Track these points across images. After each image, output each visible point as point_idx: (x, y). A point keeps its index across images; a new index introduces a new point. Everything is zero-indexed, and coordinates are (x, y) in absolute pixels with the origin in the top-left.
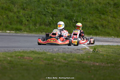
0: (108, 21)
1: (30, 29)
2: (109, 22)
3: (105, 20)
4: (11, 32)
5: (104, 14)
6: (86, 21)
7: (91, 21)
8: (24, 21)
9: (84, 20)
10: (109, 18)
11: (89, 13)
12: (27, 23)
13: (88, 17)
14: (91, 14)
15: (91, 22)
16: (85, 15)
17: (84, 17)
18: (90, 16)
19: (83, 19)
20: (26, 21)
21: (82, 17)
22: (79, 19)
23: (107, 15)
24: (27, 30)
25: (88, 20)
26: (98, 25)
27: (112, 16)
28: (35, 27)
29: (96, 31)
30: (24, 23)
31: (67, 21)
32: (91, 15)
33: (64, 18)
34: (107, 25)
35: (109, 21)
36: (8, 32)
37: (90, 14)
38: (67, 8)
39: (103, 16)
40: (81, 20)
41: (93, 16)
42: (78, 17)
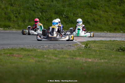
0: (100, 16)
1: (19, 26)
2: (100, 17)
3: (97, 14)
5: (95, 8)
6: (77, 15)
7: (82, 15)
8: (12, 17)
9: (75, 15)
10: (101, 12)
11: (80, 8)
12: (15, 19)
13: (79, 12)
14: (82, 8)
16: (75, 10)
17: (75, 12)
18: (81, 10)
19: (74, 14)
20: (15, 17)
21: (73, 12)
22: (69, 14)
23: (99, 10)
25: (79, 15)
26: (89, 20)
27: (104, 10)
28: (24, 23)
29: (88, 26)
30: (12, 19)
31: (57, 16)
32: (82, 10)
33: (54, 14)
34: (99, 20)
35: (101, 16)
38: (56, 3)
39: (94, 11)
40: (72, 15)
41: (84, 11)
42: (69, 12)
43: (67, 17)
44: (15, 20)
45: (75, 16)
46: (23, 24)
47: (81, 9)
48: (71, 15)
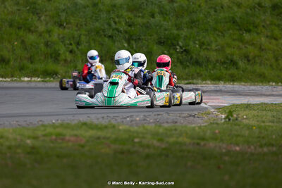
0: (260, 47)
2: (261, 49)
3: (253, 44)
4: (33, 79)
5: (249, 31)
6: (208, 47)
7: (219, 47)
8: (61, 52)
9: (204, 47)
10: (262, 39)
11: (215, 29)
12: (69, 57)
13: (212, 39)
14: (219, 31)
15: (221, 50)
16: (204, 34)
17: (203, 40)
18: (218, 35)
19: (202, 44)
20: (67, 53)
21: (199, 40)
22: (191, 43)
23: (258, 33)
25: (213, 46)
26: (236, 58)
27: (269, 34)
29: (233, 71)
30: (62, 57)
31: (163, 49)
32: (220, 34)
33: (157, 43)
34: (258, 56)
35: (263, 47)
36: (26, 79)
37: (217, 32)
38: (162, 19)
39: (247, 36)
40: (197, 46)
41: (224, 36)
42: (189, 39)
43: (185, 50)
44: (69, 59)
45: (204, 49)
48: (194, 47)
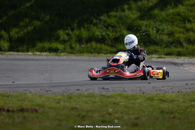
1: (72, 48)
3: (193, 31)
5: (190, 22)
6: (162, 32)
9: (160, 32)
11: (167, 20)
12: (66, 37)
13: (165, 27)
17: (159, 27)
18: (168, 24)
19: (158, 31)
21: (156, 27)
22: (150, 30)
24: (68, 50)
25: (166, 31)
26: (182, 40)
28: (80, 45)
29: (180, 49)
30: (62, 38)
32: (170, 23)
33: (127, 30)
36: (38, 53)
40: (155, 31)
41: (173, 25)
42: (149, 27)
43: (147, 34)
44: (66, 40)
45: (160, 34)
46: (78, 46)
47: (168, 22)
48: (153, 32)
